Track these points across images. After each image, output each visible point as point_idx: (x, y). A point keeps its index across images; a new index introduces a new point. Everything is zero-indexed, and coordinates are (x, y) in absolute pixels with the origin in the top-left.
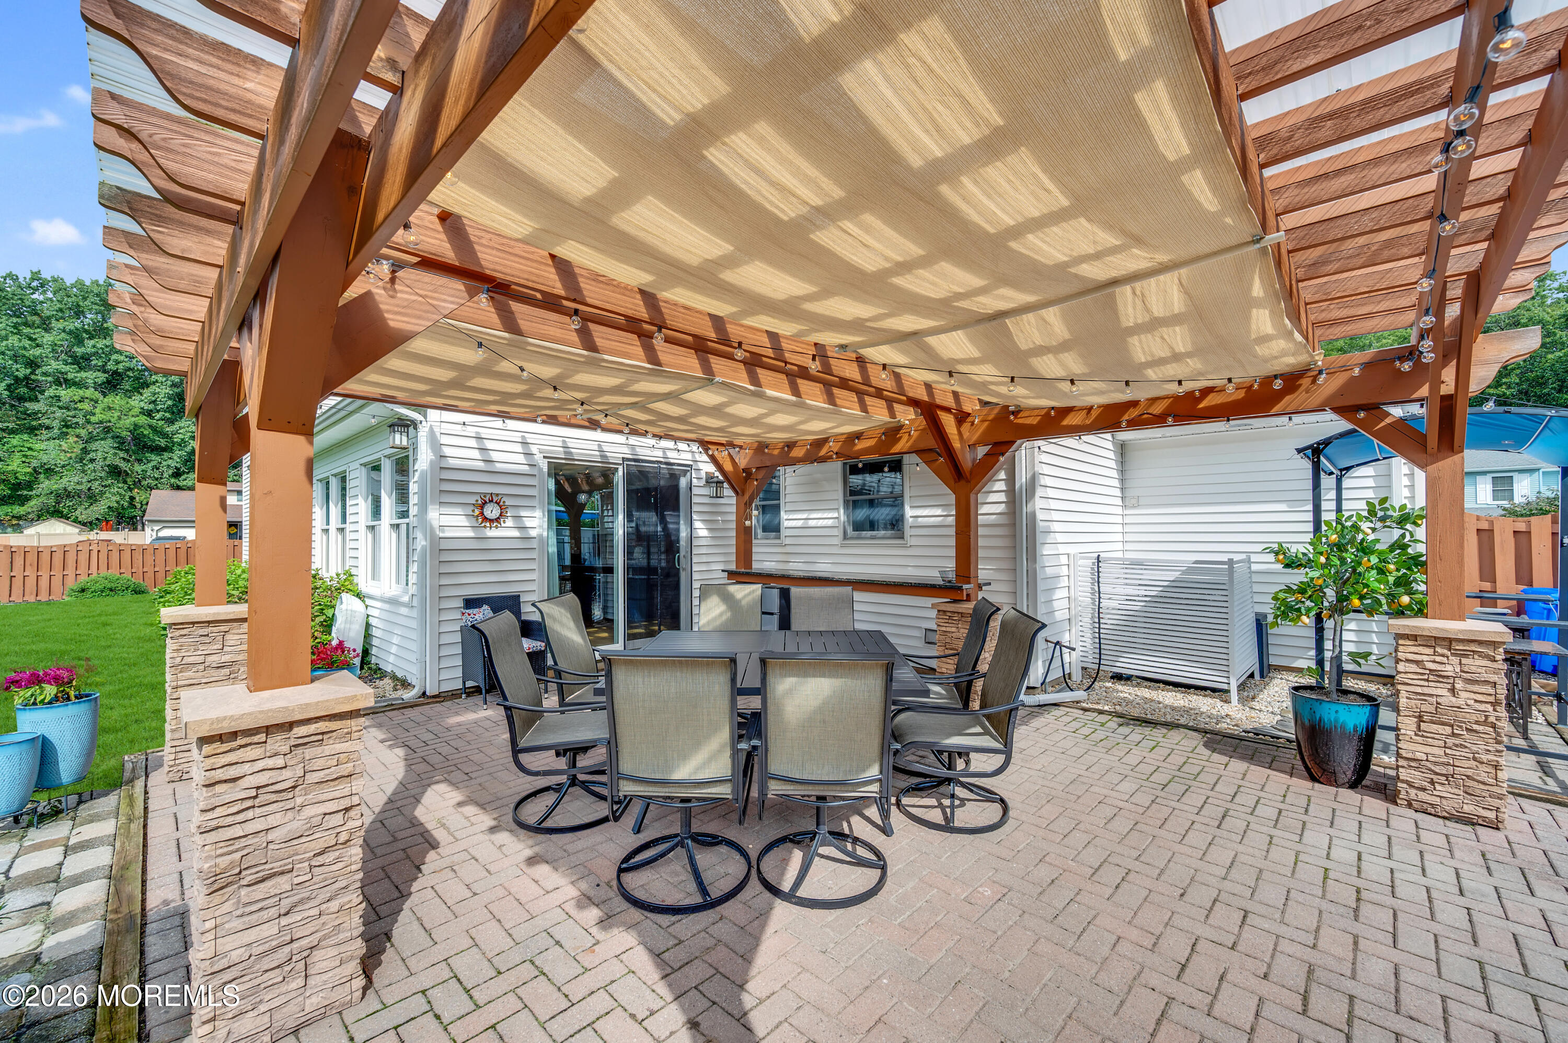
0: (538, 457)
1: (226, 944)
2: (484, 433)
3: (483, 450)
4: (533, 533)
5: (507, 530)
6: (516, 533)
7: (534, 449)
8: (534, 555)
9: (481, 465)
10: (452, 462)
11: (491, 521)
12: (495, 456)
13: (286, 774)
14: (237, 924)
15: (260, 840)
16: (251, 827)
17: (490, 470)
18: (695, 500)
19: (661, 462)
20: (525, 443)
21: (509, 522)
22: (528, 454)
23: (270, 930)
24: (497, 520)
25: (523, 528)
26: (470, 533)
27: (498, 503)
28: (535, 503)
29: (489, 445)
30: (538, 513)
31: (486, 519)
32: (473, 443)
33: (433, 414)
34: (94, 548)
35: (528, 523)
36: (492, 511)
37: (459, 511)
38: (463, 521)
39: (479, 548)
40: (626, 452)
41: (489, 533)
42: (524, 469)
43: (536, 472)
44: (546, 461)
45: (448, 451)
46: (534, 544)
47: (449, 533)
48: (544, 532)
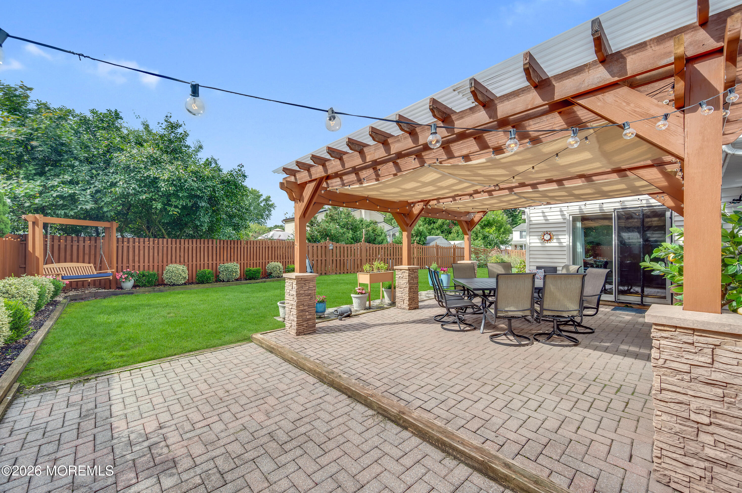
0: (567, 216)
2: (545, 210)
3: (544, 216)
4: (564, 244)
5: (554, 243)
6: (557, 245)
7: (565, 213)
8: (565, 253)
9: (544, 222)
10: (534, 222)
11: (547, 241)
12: (549, 218)
13: (402, 276)
17: (547, 223)
19: (643, 207)
20: (561, 211)
21: (555, 241)
22: (563, 215)
24: (550, 240)
25: (560, 243)
26: (540, 245)
27: (549, 234)
28: (566, 233)
29: (546, 214)
30: (566, 237)
31: (545, 240)
32: (541, 214)
33: (528, 208)
35: (562, 241)
36: (547, 237)
37: (536, 237)
38: (538, 241)
39: (544, 250)
40: (618, 206)
41: (547, 244)
42: (562, 220)
43: (565, 221)
44: (571, 217)
45: (532, 219)
46: (565, 249)
47: (532, 245)
48: (571, 244)
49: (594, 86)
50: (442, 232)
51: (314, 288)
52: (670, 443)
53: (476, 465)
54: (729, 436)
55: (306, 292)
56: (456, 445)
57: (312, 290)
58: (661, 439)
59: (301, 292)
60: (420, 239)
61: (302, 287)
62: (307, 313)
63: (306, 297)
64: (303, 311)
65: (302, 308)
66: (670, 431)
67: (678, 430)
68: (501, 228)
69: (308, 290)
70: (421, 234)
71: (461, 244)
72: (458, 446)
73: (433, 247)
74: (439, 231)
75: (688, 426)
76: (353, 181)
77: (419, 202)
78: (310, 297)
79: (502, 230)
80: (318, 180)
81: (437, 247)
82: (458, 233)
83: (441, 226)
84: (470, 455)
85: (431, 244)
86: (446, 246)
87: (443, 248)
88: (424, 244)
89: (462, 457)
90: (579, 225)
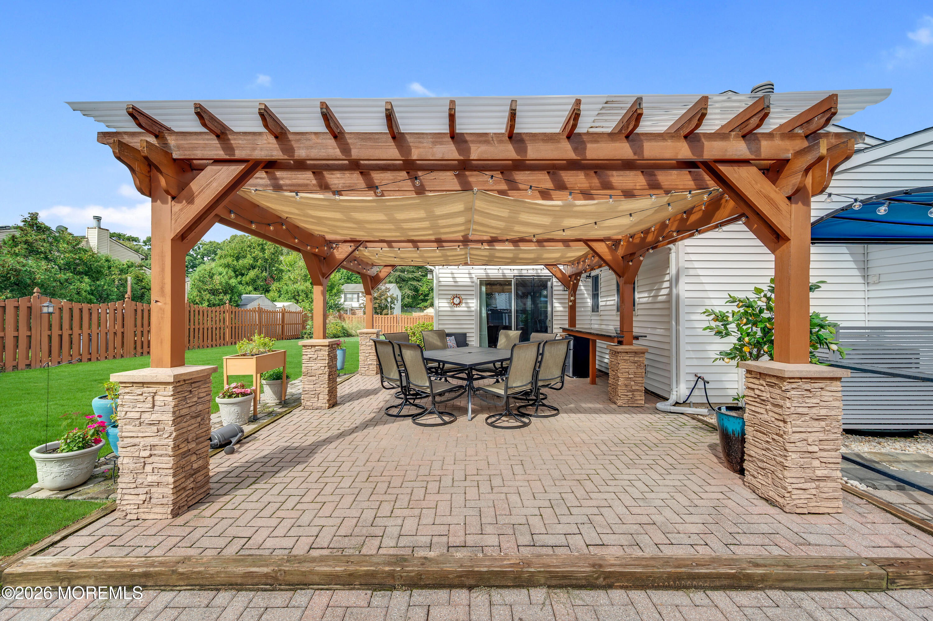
0: (475, 279)
1: (306, 386)
2: (454, 271)
3: (454, 278)
4: (473, 309)
5: (463, 308)
6: (466, 309)
7: (473, 275)
8: (473, 318)
9: (453, 284)
10: (443, 283)
11: (457, 305)
12: (458, 280)
13: (314, 356)
14: (307, 383)
15: (310, 368)
16: (309, 365)
17: (456, 285)
18: (554, 293)
19: (534, 276)
20: (470, 274)
21: (464, 305)
22: (471, 278)
23: (312, 386)
24: (459, 304)
25: (469, 307)
26: (449, 309)
27: (459, 298)
28: (473, 297)
29: (456, 275)
30: (474, 301)
31: (454, 304)
32: (450, 275)
33: (437, 267)
34: (424, 317)
35: (471, 305)
36: (457, 301)
37: (447, 301)
38: (447, 305)
39: (452, 314)
40: (516, 273)
41: (456, 309)
42: (470, 284)
43: (473, 284)
44: (479, 280)
45: (441, 279)
46: (473, 313)
47: (441, 309)
48: (478, 309)
49: (736, 157)
50: (255, 289)
51: (208, 398)
52: (798, 476)
53: (725, 582)
54: (828, 456)
55: (193, 409)
56: (697, 571)
57: (203, 403)
58: (792, 475)
59: (183, 412)
60: (231, 299)
61: (185, 398)
62: (194, 458)
63: (193, 421)
64: (184, 455)
65: (184, 448)
66: (796, 466)
67: (802, 463)
68: (333, 288)
69: (197, 403)
70: (232, 291)
71: (289, 306)
72: (701, 571)
73: (254, 311)
74: (250, 288)
75: (805, 458)
76: (306, 185)
77: (345, 241)
78: (199, 419)
79: (335, 291)
80: (250, 164)
81: (260, 311)
82: (280, 291)
83: (253, 281)
84: (717, 574)
85: (250, 307)
86: (270, 309)
87: (268, 312)
88: (238, 305)
89: (706, 582)
90: (484, 289)
